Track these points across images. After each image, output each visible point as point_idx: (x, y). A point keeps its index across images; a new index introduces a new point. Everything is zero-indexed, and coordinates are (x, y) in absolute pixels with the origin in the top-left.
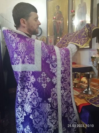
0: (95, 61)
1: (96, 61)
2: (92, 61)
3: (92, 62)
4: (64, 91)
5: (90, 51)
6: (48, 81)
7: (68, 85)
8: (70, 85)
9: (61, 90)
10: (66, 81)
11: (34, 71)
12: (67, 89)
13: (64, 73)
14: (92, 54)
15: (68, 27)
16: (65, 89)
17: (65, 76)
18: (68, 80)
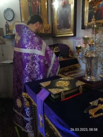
1: (82, 52)
2: (77, 52)
4: (52, 72)
5: (75, 40)
6: (46, 63)
7: (56, 71)
8: (57, 71)
9: (51, 71)
10: (55, 68)
11: (40, 55)
12: (54, 72)
13: (55, 62)
14: (77, 43)
15: (46, 10)
16: (53, 72)
17: (56, 65)
18: (57, 67)
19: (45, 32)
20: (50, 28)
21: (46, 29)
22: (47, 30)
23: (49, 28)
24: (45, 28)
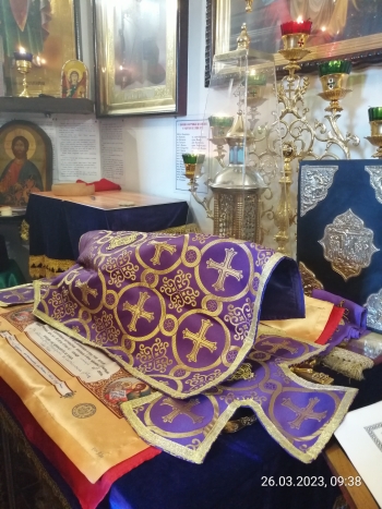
0: (201, 174)
1: (205, 177)
2: (188, 176)
3: (188, 180)
19: (64, 92)
20: (84, 78)
21: (71, 82)
22: (72, 87)
23: (81, 76)
24: (64, 77)
